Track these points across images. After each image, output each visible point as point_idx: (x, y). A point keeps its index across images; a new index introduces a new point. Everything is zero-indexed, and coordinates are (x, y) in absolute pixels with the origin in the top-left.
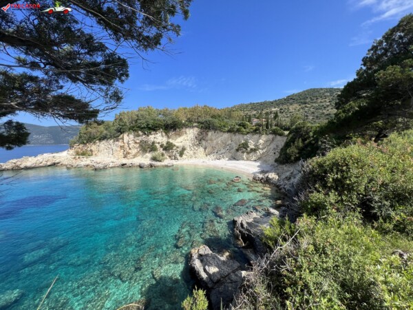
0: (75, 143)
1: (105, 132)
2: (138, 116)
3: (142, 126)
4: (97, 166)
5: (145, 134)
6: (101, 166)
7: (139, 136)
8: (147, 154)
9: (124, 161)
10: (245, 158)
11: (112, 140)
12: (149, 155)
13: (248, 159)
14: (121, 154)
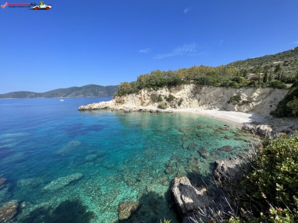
0: (116, 96)
1: (131, 89)
2: (150, 77)
3: (153, 84)
4: (126, 109)
5: (155, 89)
6: (128, 110)
7: (151, 91)
8: (155, 103)
9: (141, 107)
10: (236, 110)
11: (135, 94)
12: (157, 104)
13: (239, 111)
14: (140, 103)
